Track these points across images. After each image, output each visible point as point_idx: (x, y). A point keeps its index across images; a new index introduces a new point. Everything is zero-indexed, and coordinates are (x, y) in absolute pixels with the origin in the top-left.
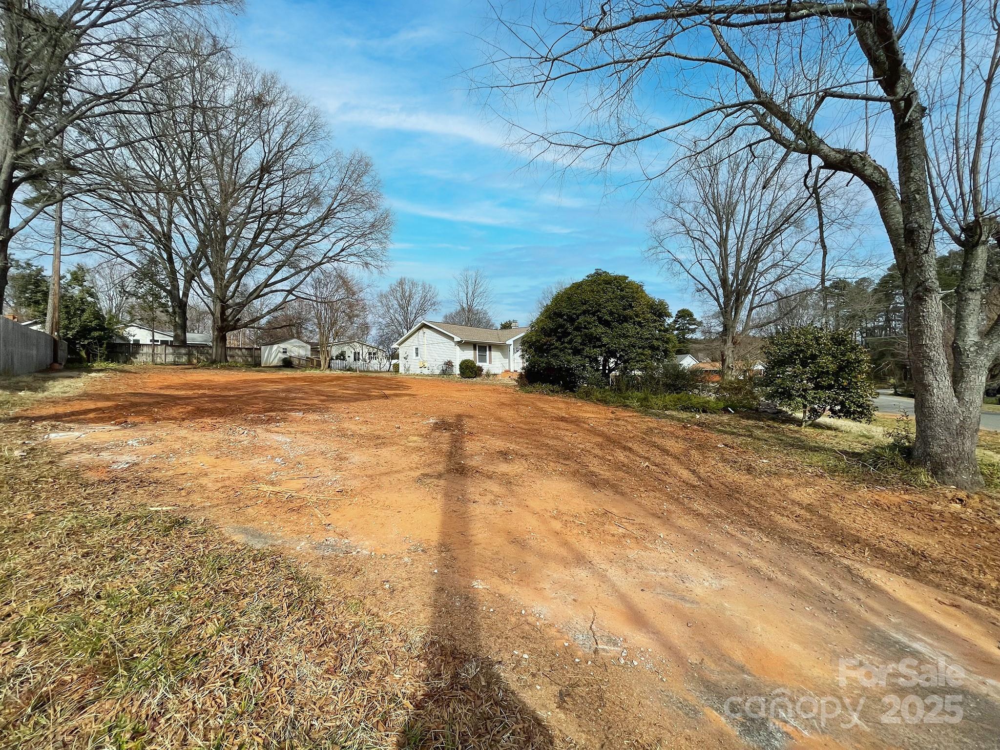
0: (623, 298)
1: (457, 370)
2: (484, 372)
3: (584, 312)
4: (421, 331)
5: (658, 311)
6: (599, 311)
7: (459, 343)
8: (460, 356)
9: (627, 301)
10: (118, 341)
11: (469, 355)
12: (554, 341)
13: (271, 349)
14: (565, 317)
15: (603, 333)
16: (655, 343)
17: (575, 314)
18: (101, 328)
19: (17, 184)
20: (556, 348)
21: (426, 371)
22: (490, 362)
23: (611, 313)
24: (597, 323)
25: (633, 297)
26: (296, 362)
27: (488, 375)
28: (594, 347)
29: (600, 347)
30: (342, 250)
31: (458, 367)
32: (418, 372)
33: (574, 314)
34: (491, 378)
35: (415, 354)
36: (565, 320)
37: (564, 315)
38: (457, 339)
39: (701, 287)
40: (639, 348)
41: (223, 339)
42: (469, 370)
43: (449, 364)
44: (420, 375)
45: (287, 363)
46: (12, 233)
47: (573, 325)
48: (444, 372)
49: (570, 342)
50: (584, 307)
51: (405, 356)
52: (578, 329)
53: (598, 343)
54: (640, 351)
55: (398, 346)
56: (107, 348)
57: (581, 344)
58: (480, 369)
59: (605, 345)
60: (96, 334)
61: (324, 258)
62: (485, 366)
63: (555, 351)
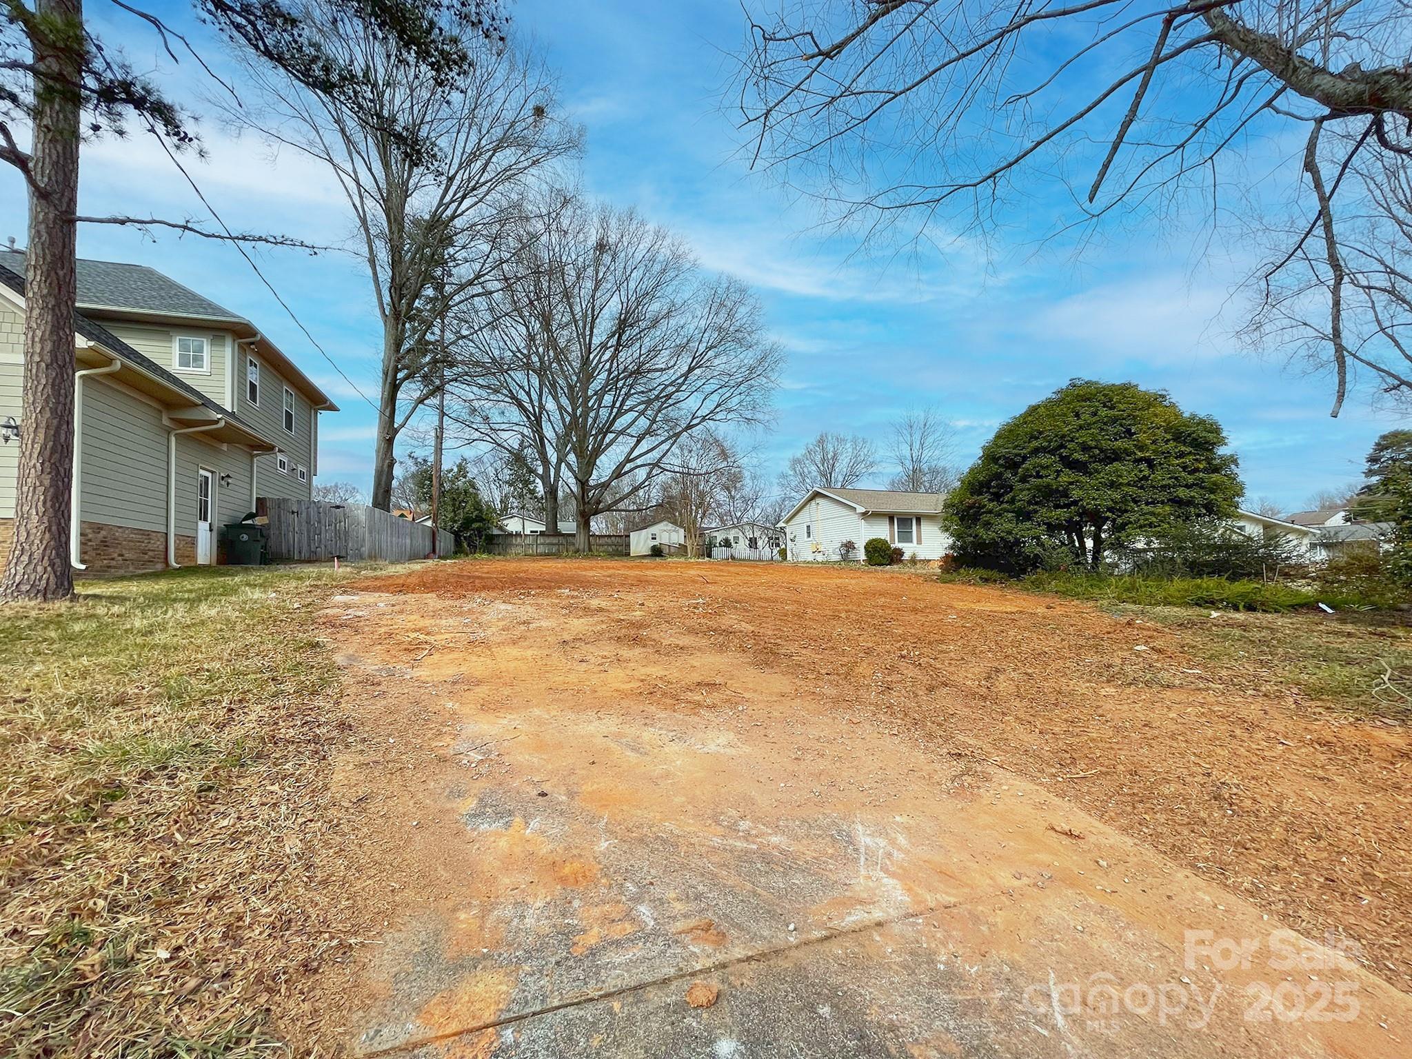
0: (1114, 420)
1: (862, 556)
2: (906, 556)
3: (1036, 451)
4: (813, 502)
5: (1189, 435)
6: (1062, 446)
7: (865, 515)
8: (865, 533)
9: (1121, 425)
10: (496, 532)
11: (882, 531)
12: (985, 501)
13: (639, 536)
14: (1001, 462)
15: (1071, 483)
16: (1182, 493)
17: (1019, 455)
18: (480, 519)
19: (400, 384)
20: (990, 512)
21: (820, 558)
22: (919, 542)
23: (1085, 448)
24: (1059, 467)
25: (1135, 417)
26: (666, 550)
27: (913, 561)
28: (1057, 507)
29: (1067, 506)
30: (719, 405)
31: (863, 550)
32: (810, 559)
33: (1016, 455)
34: (918, 566)
35: (806, 535)
36: (1001, 466)
37: (1000, 458)
38: (861, 509)
39: (1392, 382)
40: (1147, 504)
41: (587, 524)
42: (881, 554)
43: (849, 546)
44: (812, 563)
45: (657, 552)
46: (396, 431)
47: (1016, 474)
48: (845, 558)
49: (1012, 501)
50: (1035, 444)
51: (792, 537)
52: (1024, 480)
53: (1063, 501)
54: (1146, 508)
55: (784, 525)
56: (486, 539)
57: (1029, 503)
58: (899, 553)
59: (1075, 503)
60: (475, 525)
61: (692, 419)
62: (908, 549)
63: (985, 518)
